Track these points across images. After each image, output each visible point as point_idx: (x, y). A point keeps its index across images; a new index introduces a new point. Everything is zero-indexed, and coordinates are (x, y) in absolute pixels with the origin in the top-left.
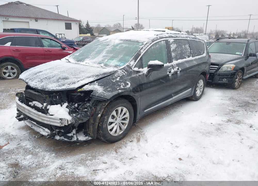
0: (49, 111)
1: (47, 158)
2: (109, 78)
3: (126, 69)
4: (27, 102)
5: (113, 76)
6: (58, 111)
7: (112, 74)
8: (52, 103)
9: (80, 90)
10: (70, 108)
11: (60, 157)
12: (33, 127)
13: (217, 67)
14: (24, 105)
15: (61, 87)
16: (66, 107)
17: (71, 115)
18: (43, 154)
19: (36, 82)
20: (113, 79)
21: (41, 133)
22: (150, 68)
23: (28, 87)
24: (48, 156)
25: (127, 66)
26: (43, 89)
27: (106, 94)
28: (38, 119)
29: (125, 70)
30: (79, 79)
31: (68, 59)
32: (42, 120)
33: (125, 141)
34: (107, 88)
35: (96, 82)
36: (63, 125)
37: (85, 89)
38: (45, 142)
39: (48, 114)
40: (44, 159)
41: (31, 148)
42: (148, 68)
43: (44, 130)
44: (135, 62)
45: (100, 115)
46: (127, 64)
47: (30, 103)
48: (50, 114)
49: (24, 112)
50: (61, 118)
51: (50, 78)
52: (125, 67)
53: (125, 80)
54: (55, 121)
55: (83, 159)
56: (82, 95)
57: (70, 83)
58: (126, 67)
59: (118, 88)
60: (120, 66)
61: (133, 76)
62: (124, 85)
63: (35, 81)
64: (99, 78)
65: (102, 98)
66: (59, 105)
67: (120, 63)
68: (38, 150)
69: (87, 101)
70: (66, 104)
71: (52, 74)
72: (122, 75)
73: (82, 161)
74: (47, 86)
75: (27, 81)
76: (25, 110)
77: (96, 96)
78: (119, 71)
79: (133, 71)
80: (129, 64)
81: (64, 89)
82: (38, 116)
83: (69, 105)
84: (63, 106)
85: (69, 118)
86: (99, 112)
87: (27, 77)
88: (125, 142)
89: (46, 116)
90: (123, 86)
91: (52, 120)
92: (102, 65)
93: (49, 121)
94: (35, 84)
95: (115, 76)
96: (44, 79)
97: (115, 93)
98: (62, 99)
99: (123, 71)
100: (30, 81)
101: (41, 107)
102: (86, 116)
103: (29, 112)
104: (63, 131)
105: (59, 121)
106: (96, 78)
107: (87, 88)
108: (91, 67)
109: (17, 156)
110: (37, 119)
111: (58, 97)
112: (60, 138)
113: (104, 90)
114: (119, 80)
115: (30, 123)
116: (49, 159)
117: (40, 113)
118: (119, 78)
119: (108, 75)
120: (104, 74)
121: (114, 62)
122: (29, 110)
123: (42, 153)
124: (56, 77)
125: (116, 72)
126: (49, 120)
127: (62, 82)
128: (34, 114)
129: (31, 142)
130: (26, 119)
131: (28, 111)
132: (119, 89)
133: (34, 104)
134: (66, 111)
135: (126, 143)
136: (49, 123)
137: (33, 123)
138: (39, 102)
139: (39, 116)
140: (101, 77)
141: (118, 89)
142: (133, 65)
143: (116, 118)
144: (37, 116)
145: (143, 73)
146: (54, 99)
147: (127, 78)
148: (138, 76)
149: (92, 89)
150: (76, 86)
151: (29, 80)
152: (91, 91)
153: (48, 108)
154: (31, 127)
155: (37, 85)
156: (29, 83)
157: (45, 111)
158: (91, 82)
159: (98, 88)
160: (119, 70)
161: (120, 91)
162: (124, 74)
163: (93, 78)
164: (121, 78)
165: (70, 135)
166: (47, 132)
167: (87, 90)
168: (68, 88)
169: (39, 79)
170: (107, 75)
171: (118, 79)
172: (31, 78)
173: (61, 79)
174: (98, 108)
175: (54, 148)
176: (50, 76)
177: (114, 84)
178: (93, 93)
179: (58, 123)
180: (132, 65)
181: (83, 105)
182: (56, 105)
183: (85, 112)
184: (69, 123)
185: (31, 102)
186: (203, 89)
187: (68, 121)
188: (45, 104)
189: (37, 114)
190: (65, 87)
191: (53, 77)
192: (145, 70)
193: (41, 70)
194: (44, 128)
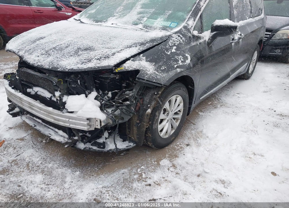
0: (67, 106)
1: (68, 179)
2: (161, 48)
3: (183, 33)
4: (23, 88)
5: (166, 45)
6: (83, 105)
7: (164, 40)
8: (70, 93)
9: (118, 70)
10: (101, 99)
11: (90, 177)
12: (38, 128)
13: (270, 33)
14: (20, 95)
15: (85, 64)
16: (95, 99)
17: (105, 111)
18: (60, 173)
19: (38, 56)
20: (167, 50)
21: (52, 137)
22: (214, 33)
23: (23, 64)
24: (70, 176)
25: (185, 27)
26: (52, 68)
27: (159, 76)
28: (47, 118)
29: (182, 35)
30: (114, 51)
31: (80, 19)
32: (55, 119)
33: (178, 144)
34: (161, 66)
35: (142, 55)
36: (92, 129)
37: (127, 68)
38: (60, 150)
39: (64, 111)
40: (65, 183)
41: (40, 162)
42: (212, 32)
43: (57, 132)
44: (194, 20)
45: (149, 111)
46: (184, 24)
47: (29, 90)
48: (69, 111)
49: (22, 106)
50: (88, 117)
51: (61, 49)
52: (181, 29)
53: (183, 51)
54: (79, 122)
55: (127, 179)
56: (117, 78)
57: (101, 58)
58: (183, 29)
59: (175, 64)
60: (172, 28)
61: (193, 44)
62: (182, 60)
63: (36, 54)
64: (145, 48)
65: (154, 82)
66: (83, 96)
67: (170, 23)
68: (50, 165)
69: (125, 87)
70: (94, 94)
71: (63, 42)
72: (178, 43)
73: (127, 184)
74: (60, 62)
75: (21, 53)
76: (23, 102)
77: (144, 80)
78: (174, 35)
79: (192, 37)
80: (186, 25)
81: (91, 68)
82: (47, 114)
83: (99, 94)
84: (90, 96)
85: (102, 116)
86: (149, 106)
87: (20, 47)
88: (180, 145)
89: (62, 114)
90: (182, 62)
91: (74, 121)
92: (140, 26)
93: (68, 122)
94: (37, 58)
95: (169, 45)
96: (51, 51)
97: (172, 74)
98: (86, 84)
99: (179, 36)
100: (27, 54)
101: (49, 97)
102: (128, 112)
103: (30, 106)
104: (90, 136)
105: (86, 123)
106: (142, 48)
107: (129, 66)
108: (125, 30)
109: (19, 178)
110: (45, 117)
111: (79, 81)
112: (85, 146)
113: (155, 70)
114: (175, 51)
115: (31, 120)
116: (72, 182)
117: (51, 109)
118: (175, 47)
119: (159, 42)
120: (152, 41)
121: (160, 22)
122: (30, 103)
123: (60, 170)
124: (72, 47)
125: (169, 37)
126: (67, 120)
127: (85, 55)
128: (39, 110)
129: (38, 151)
130: (23, 114)
131: (27, 105)
132: (177, 67)
133: (36, 91)
134: (96, 105)
135: (181, 148)
136: (67, 125)
137: (36, 120)
138: (43, 88)
139: (49, 113)
140: (148, 45)
141: (175, 66)
142: (192, 26)
143: (167, 113)
144: (45, 113)
145: (204, 39)
146: (73, 86)
147: (186, 48)
148: (199, 44)
149: (138, 68)
150: (112, 62)
151: (24, 51)
152: (137, 72)
153: (64, 101)
154: (35, 128)
155: (41, 61)
156: (25, 58)
157: (60, 106)
158: (134, 56)
159: (146, 66)
160: (174, 33)
161: (179, 70)
162: (181, 41)
163: (137, 48)
164: (178, 48)
165: (101, 141)
166: (62, 136)
167: (131, 69)
168: (98, 65)
169: (42, 51)
170: (157, 43)
171: (173, 50)
172: (26, 48)
173: (82, 51)
174: (147, 99)
175: (75, 160)
176: (61, 46)
177: (169, 58)
178: (140, 75)
179: (83, 125)
180: (190, 26)
181: (121, 94)
182: (77, 96)
183: (128, 106)
184: (103, 124)
185: (30, 88)
186: (255, 63)
187: (101, 122)
188: (57, 94)
189: (45, 111)
190: (92, 64)
191: (67, 47)
192: (207, 35)
193: (43, 35)
194: (57, 130)
